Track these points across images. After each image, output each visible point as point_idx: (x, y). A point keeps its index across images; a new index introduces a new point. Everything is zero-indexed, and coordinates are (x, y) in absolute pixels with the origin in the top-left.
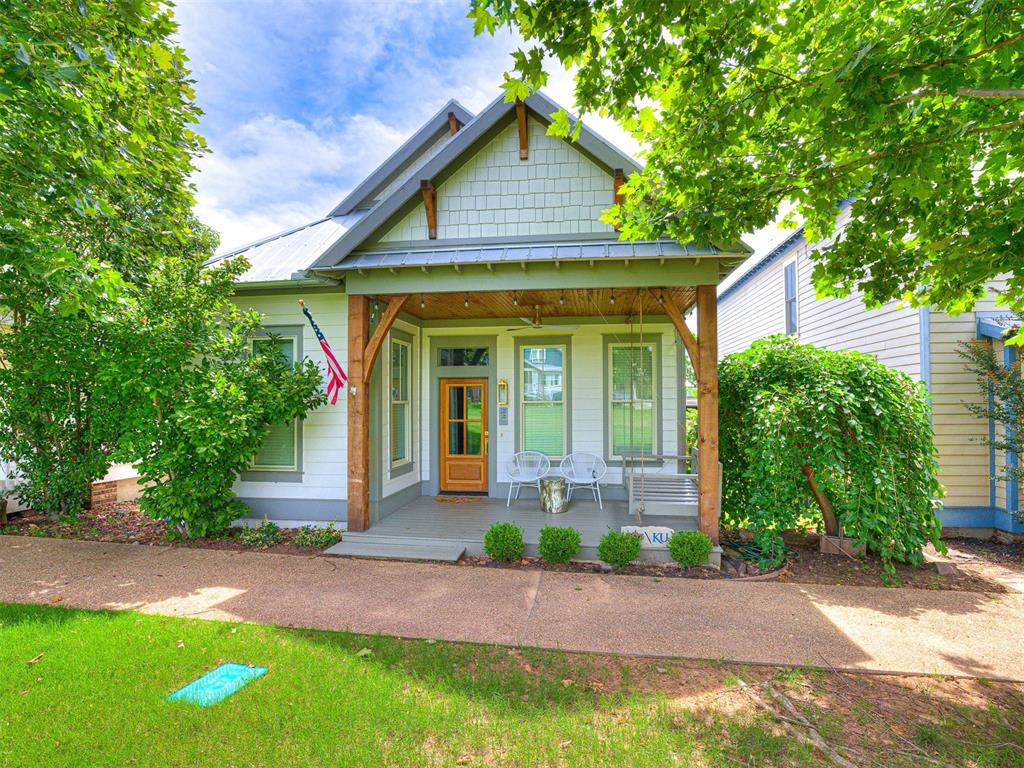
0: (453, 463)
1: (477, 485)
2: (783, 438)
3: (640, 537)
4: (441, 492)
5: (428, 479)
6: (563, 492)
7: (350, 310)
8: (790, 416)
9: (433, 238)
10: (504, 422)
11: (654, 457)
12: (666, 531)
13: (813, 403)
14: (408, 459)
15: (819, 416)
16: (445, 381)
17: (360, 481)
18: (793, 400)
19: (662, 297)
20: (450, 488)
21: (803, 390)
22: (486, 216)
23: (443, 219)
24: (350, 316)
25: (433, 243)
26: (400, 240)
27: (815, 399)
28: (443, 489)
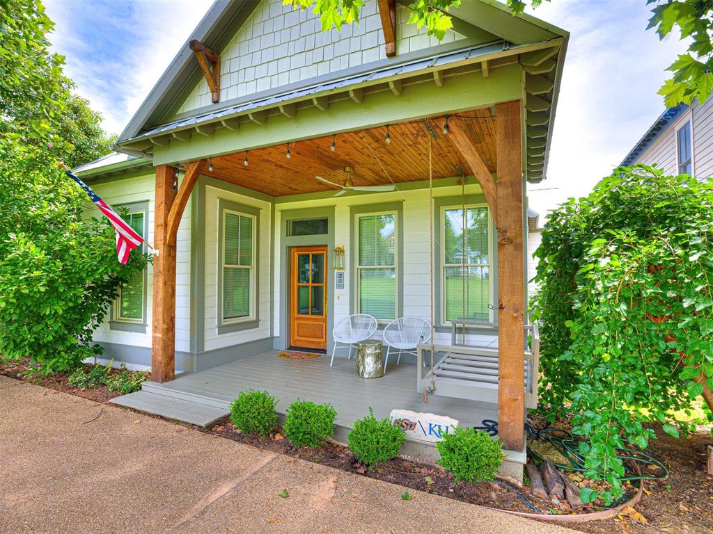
0: (300, 322)
1: (320, 343)
2: (623, 307)
3: (411, 426)
4: (291, 348)
5: (278, 335)
6: (379, 357)
7: (157, 179)
8: (636, 275)
9: (216, 102)
10: (341, 286)
11: (490, 325)
12: (449, 423)
13: (680, 252)
14: (252, 317)
15: (690, 272)
16: (295, 249)
17: (160, 336)
18: (645, 249)
19: (447, 127)
20: (298, 344)
21: (665, 236)
22: (261, 71)
23: (225, 82)
24: (157, 184)
25: (217, 106)
26: (192, 109)
27: (685, 246)
28: (292, 345)
